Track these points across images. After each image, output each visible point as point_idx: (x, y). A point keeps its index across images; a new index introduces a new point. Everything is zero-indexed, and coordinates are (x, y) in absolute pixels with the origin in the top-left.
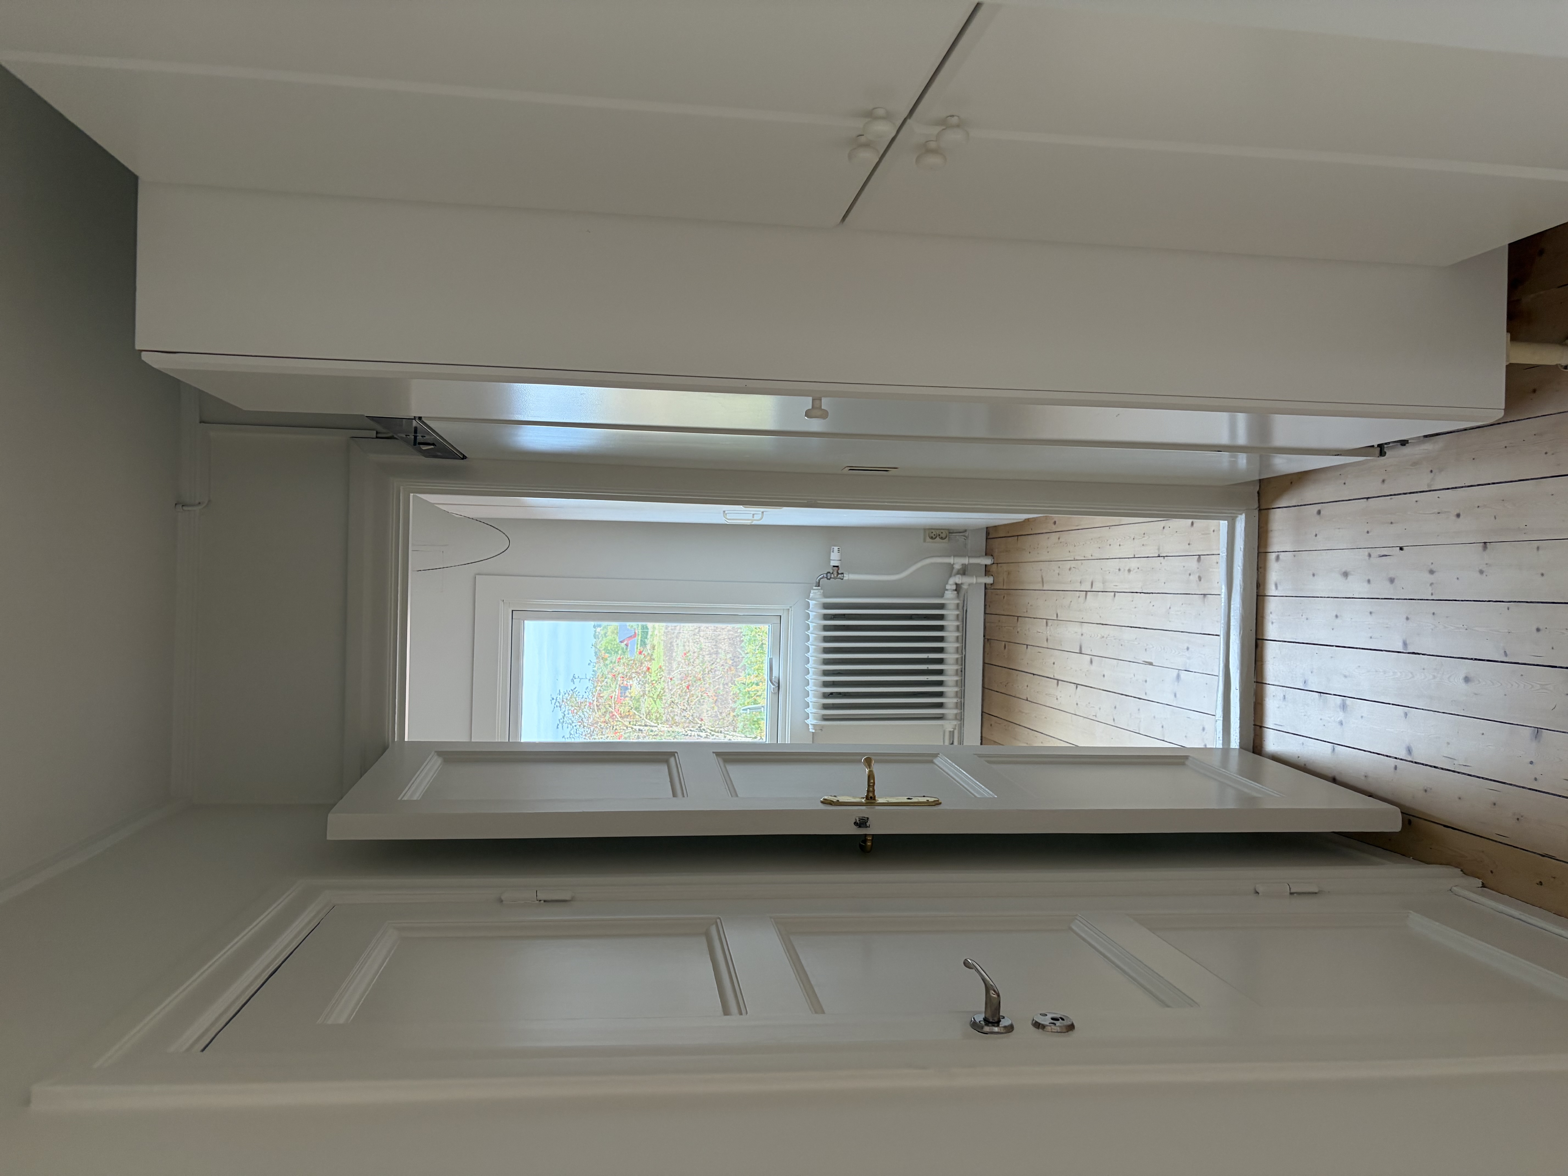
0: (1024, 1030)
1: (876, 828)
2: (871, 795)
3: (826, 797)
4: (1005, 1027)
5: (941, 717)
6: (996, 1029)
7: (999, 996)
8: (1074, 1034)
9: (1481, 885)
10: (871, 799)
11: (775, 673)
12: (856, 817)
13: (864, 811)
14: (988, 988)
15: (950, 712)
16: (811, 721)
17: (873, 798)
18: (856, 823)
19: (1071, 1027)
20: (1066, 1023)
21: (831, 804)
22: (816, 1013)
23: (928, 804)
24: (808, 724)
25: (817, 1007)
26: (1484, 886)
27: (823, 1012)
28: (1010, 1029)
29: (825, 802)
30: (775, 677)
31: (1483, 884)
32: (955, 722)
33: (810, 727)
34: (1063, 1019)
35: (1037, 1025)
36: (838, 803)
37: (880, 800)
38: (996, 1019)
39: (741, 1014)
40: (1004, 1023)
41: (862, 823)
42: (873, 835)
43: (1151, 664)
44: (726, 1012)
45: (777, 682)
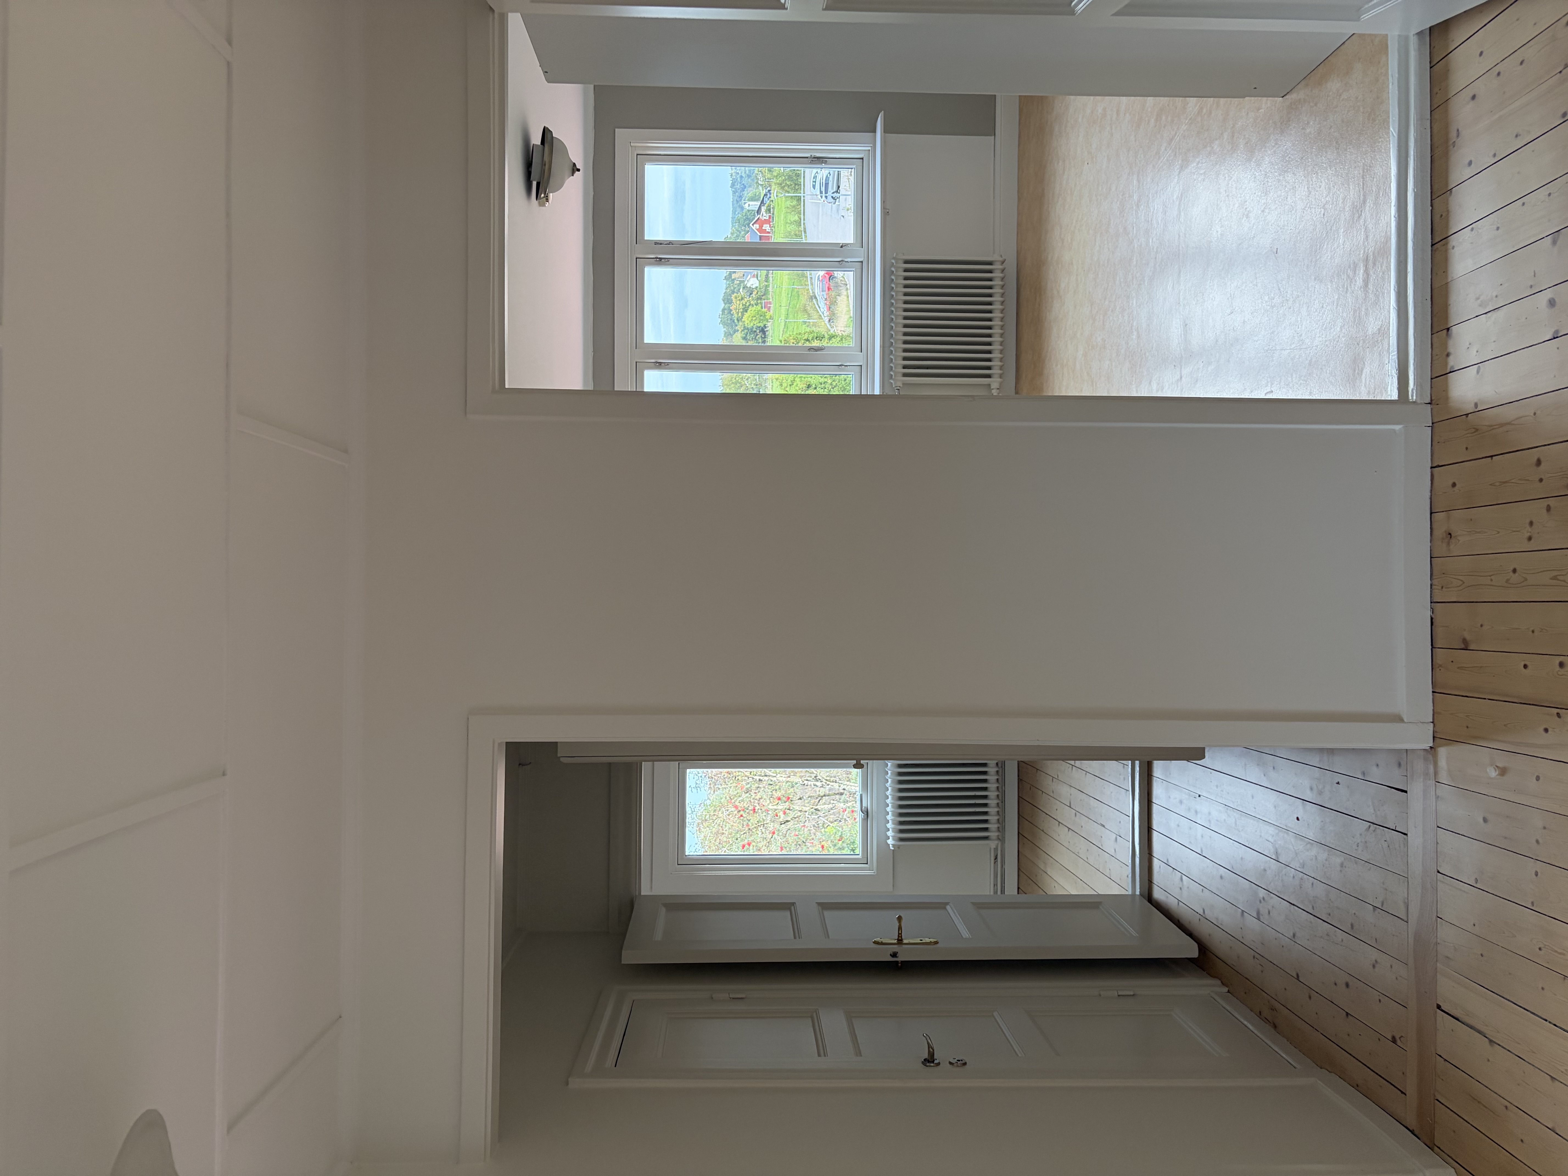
0: (945, 1066)
1: (901, 958)
2: (900, 938)
3: (875, 939)
4: (936, 1064)
5: (986, 838)
6: (932, 1065)
7: (933, 1050)
8: (967, 1067)
9: (1227, 991)
10: (900, 941)
11: (864, 805)
12: (891, 952)
13: (895, 948)
14: (929, 1046)
15: (993, 834)
16: (890, 842)
17: (902, 940)
18: (891, 955)
19: (965, 1064)
20: (963, 1062)
21: (878, 944)
22: (857, 1056)
23: (930, 943)
24: (889, 845)
25: (859, 1053)
26: (1229, 992)
27: (861, 1056)
28: (938, 1064)
29: (875, 942)
30: (865, 807)
31: (1228, 990)
32: (996, 842)
33: (891, 846)
34: (962, 1061)
35: (951, 1063)
36: (882, 944)
37: (905, 941)
38: (932, 1060)
39: (825, 1056)
40: (936, 1062)
41: (894, 955)
42: (901, 961)
43: (1104, 826)
44: (819, 1055)
45: (866, 810)
